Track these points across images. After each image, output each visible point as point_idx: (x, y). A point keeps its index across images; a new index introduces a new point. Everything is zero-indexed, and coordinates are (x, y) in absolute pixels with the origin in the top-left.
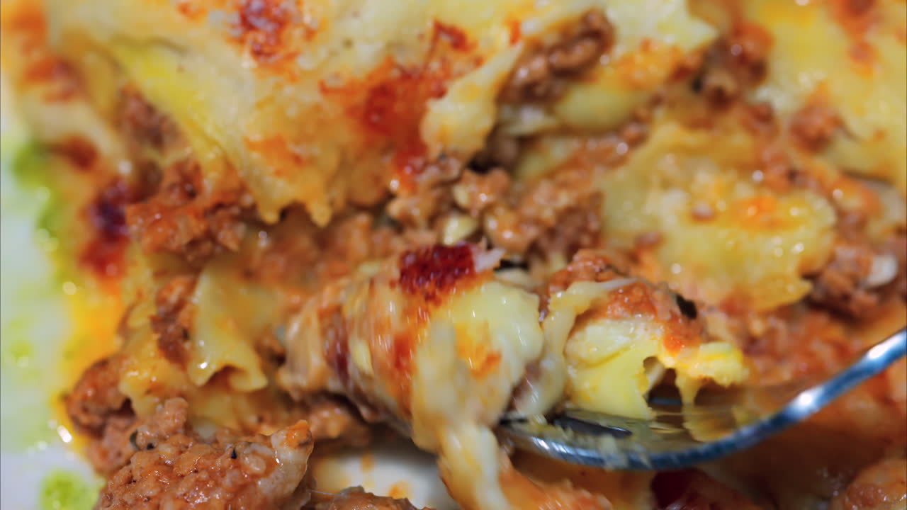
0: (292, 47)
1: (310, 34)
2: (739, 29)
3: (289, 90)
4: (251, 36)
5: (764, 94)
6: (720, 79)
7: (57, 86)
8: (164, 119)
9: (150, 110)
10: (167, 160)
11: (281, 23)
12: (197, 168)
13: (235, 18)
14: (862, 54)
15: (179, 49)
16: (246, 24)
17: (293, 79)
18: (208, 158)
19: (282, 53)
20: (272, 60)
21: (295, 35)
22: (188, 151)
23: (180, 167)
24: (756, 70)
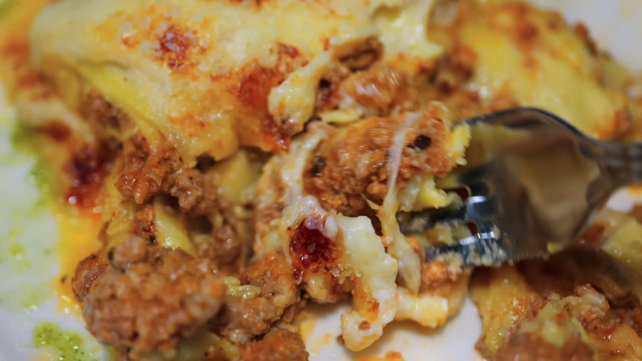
0: (193, 60)
1: (203, 51)
2: (457, 48)
3: (193, 85)
4: (167, 55)
5: (472, 87)
6: (447, 77)
7: (38, 89)
8: (119, 110)
9: (109, 106)
10: (125, 136)
11: (185, 45)
12: (144, 139)
13: (157, 45)
14: (530, 64)
15: (124, 67)
16: (164, 48)
17: (195, 78)
18: (148, 132)
19: (187, 63)
20: (180, 68)
21: (194, 51)
22: (136, 130)
23: (133, 140)
24: (467, 73)
